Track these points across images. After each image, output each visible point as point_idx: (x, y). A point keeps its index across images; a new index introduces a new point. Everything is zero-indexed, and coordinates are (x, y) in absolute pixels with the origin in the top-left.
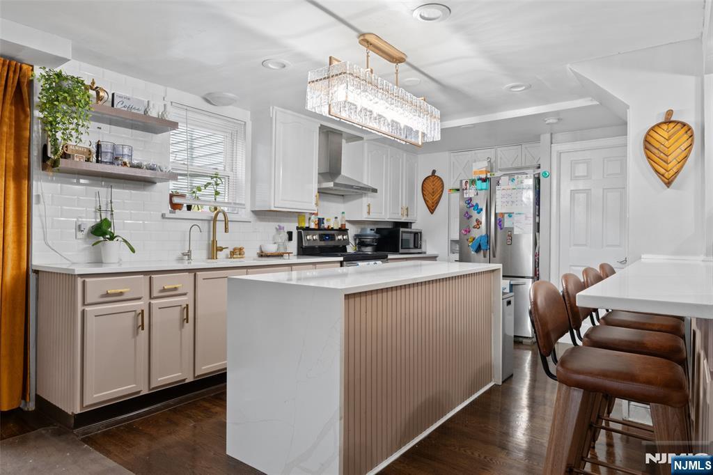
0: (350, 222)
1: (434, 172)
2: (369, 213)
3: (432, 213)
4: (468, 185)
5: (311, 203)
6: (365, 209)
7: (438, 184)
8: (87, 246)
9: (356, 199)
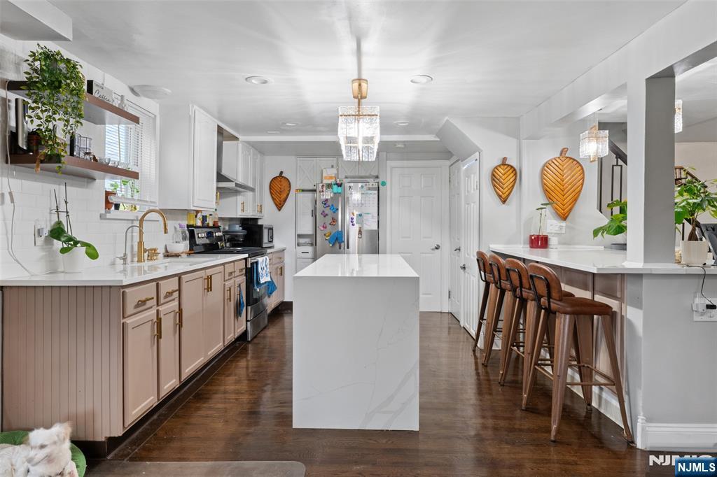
0: (221, 219)
1: (282, 173)
2: (243, 210)
3: (280, 210)
4: (324, 189)
5: (212, 201)
6: (240, 207)
7: (285, 184)
8: (44, 253)
9: (229, 197)
